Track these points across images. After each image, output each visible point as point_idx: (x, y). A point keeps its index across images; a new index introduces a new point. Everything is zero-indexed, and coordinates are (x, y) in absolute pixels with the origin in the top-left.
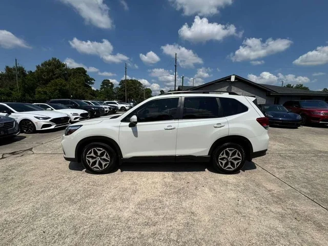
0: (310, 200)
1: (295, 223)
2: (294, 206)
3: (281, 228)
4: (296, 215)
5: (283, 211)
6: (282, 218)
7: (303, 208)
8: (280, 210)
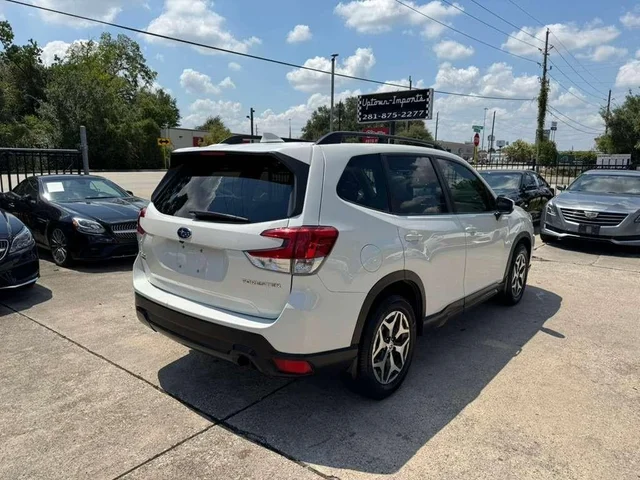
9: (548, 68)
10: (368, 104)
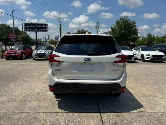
0: (11, 111)
1: (11, 98)
2: (15, 103)
3: (14, 94)
4: (12, 100)
5: (17, 98)
6: (16, 96)
7: (12, 105)
8: (19, 98)
9: (61, 22)
10: (28, 26)
